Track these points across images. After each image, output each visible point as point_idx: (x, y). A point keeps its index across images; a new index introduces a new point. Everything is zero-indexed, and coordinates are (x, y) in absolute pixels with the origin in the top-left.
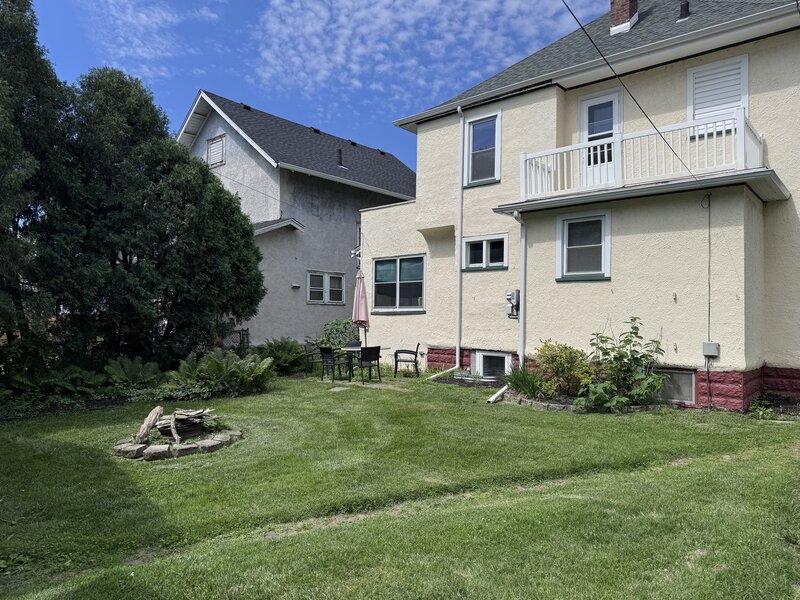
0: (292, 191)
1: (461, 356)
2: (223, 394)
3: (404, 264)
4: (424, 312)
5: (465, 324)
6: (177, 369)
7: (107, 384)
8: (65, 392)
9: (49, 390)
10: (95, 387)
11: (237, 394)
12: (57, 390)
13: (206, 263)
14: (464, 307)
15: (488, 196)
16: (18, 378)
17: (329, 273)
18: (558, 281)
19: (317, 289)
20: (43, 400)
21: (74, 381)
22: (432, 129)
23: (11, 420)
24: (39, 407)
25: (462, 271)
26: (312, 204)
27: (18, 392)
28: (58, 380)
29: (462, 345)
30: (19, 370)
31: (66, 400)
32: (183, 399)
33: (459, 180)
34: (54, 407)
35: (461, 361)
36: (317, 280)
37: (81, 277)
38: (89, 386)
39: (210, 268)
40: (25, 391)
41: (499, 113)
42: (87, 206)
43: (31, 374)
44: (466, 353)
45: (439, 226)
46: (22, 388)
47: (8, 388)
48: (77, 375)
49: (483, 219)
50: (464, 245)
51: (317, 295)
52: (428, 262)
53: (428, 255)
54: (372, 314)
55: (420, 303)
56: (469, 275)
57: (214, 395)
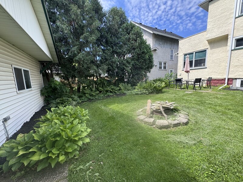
0: (155, 40)
1: (228, 81)
2: (152, 93)
3: (196, 54)
4: (206, 68)
5: (231, 70)
6: (137, 86)
7: (120, 90)
8: (111, 92)
9: (107, 91)
10: (117, 91)
11: (156, 93)
12: (109, 91)
13: (142, 56)
14: (232, 63)
16: (100, 88)
17: (163, 62)
19: (160, 66)
20: (106, 94)
21: (112, 89)
23: (99, 99)
24: (106, 96)
25: (232, 50)
26: (160, 44)
27: (100, 92)
28: (109, 89)
29: (230, 77)
30: (100, 86)
31: (111, 94)
32: (141, 94)
33: (233, 16)
34: (109, 96)
35: (228, 83)
36: (160, 64)
37: (112, 62)
38: (116, 90)
39: (143, 58)
40: (102, 92)
42: (112, 43)
43: (102, 87)
44: (230, 80)
45: (219, 36)
46: (101, 91)
47: (98, 91)
48: (113, 88)
50: (234, 40)
51: (160, 68)
52: (208, 52)
53: (209, 49)
54: (182, 70)
55: (204, 65)
56: (236, 51)
57: (149, 93)
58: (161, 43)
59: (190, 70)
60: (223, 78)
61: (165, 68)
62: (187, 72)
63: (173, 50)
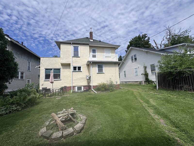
4: (61, 80)
5: (73, 82)
14: (73, 78)
15: (78, 59)
17: (20, 72)
18: (97, 73)
22: (65, 45)
25: (73, 72)
29: (73, 86)
33: (71, 55)
35: (73, 89)
41: (79, 46)
45: (67, 63)
49: (77, 63)
50: (73, 67)
52: (61, 70)
53: (62, 68)
54: (44, 81)
55: (60, 78)
56: (74, 72)
57: (23, 108)
58: (18, 53)
59: (54, 80)
60: (70, 86)
61: (22, 77)
62: (52, 83)
63: (30, 62)
